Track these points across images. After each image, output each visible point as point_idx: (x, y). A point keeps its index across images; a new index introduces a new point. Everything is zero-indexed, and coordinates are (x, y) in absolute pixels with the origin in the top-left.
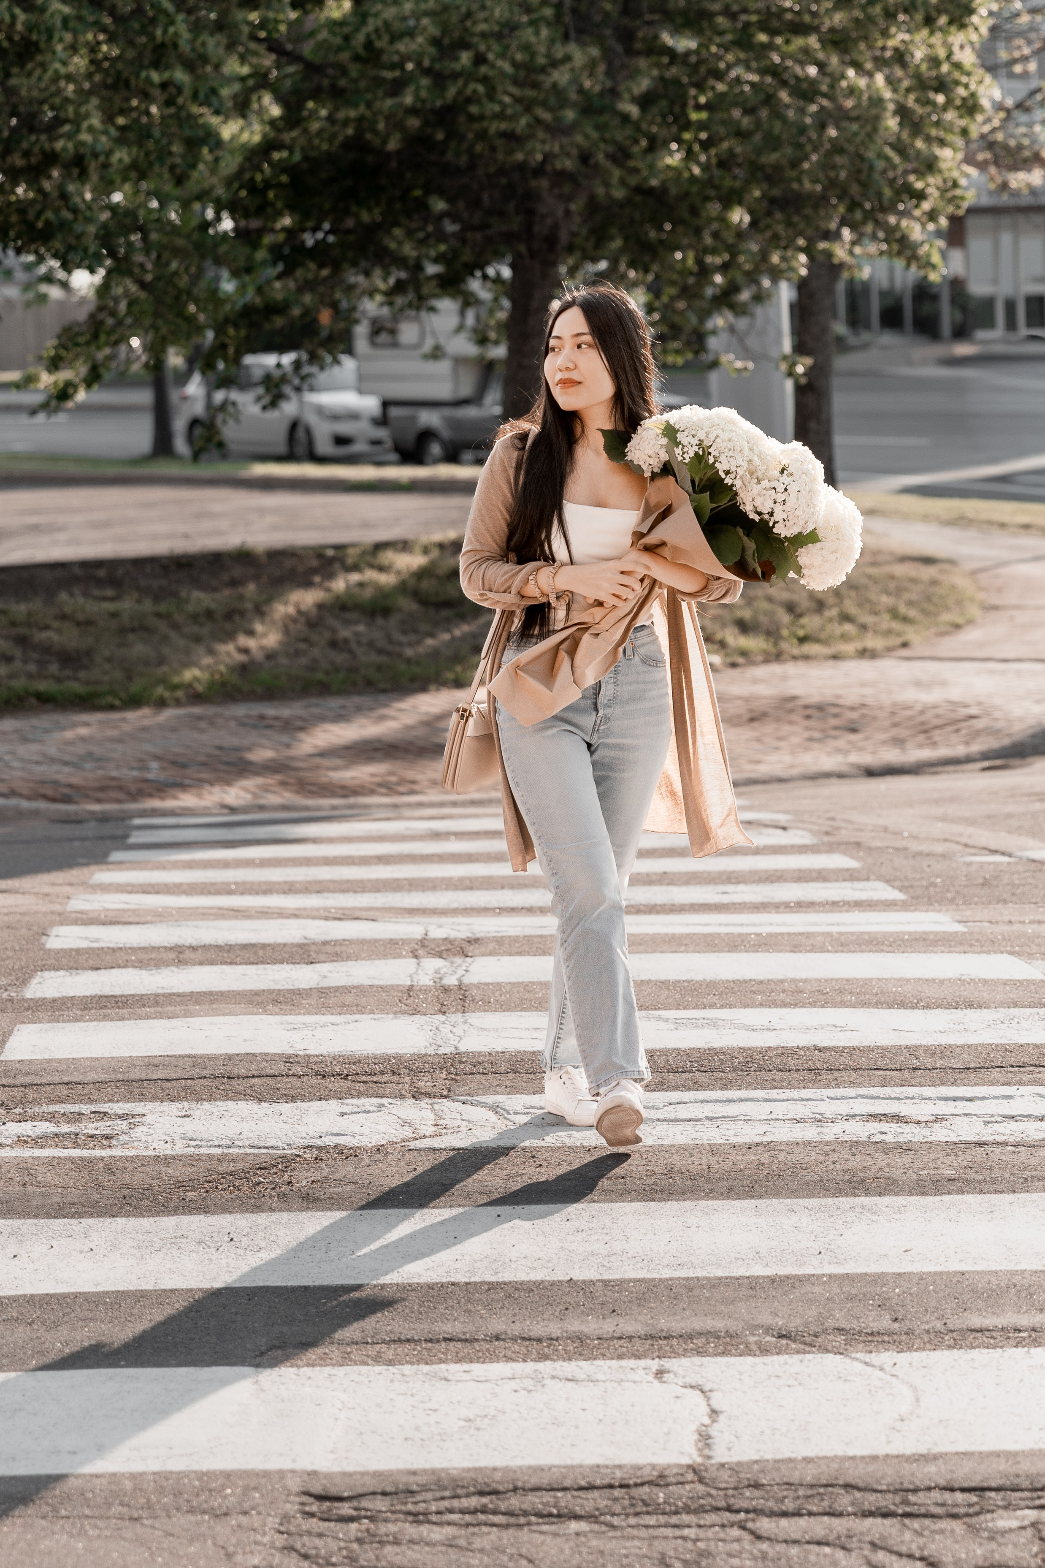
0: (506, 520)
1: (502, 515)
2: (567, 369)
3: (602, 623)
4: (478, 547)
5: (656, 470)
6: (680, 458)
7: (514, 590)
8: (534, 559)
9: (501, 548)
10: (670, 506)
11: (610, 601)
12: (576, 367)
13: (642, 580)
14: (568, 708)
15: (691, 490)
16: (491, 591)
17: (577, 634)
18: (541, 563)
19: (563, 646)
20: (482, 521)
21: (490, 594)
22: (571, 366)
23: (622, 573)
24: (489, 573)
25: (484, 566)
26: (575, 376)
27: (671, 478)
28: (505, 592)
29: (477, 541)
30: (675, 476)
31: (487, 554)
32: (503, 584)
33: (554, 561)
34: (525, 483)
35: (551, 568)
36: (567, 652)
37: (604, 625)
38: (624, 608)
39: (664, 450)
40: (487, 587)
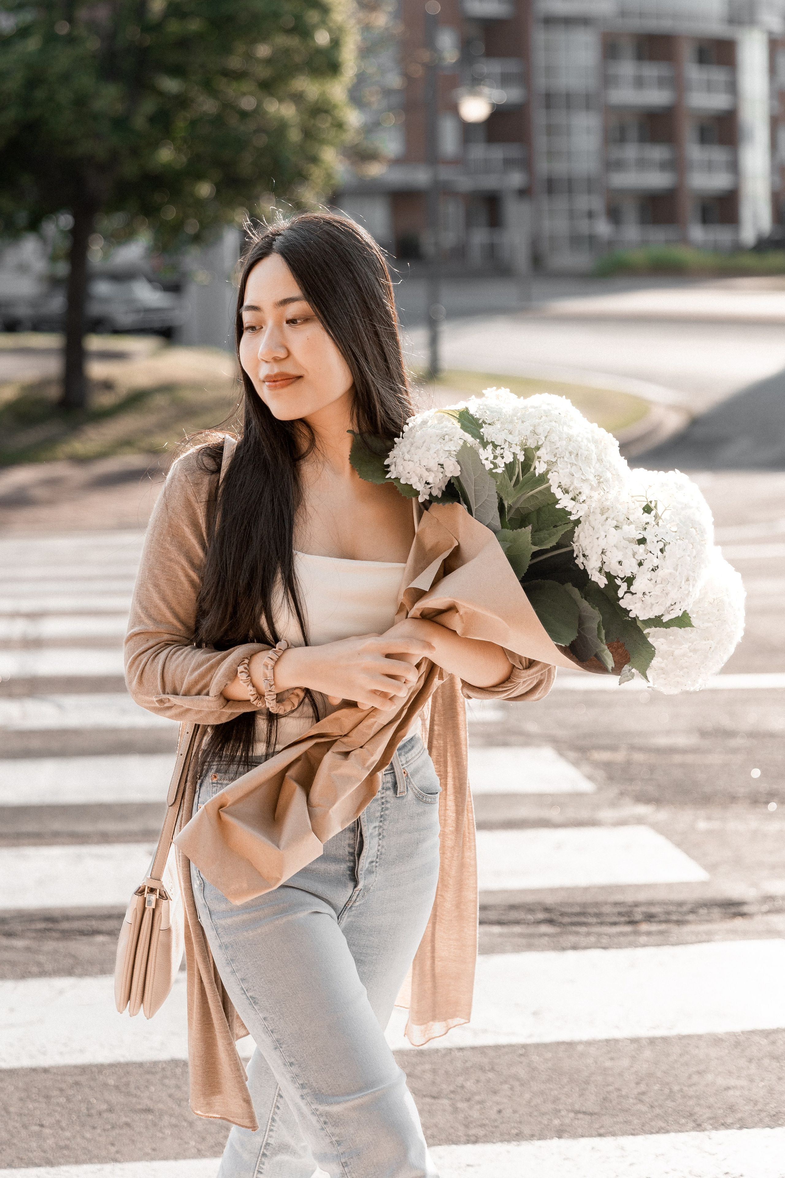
0: (192, 582)
1: (187, 576)
2: (276, 360)
3: (354, 734)
4: (151, 627)
5: (436, 492)
6: (489, 466)
7: (214, 690)
8: (245, 641)
9: (188, 628)
10: (458, 549)
11: (365, 703)
12: (289, 354)
13: (418, 666)
14: (305, 872)
15: (497, 523)
16: (175, 693)
17: (316, 753)
18: (255, 646)
19: (291, 773)
20: (156, 586)
21: (174, 700)
22: (282, 354)
23: (388, 656)
24: (171, 666)
25: (163, 656)
26: (289, 369)
27: (462, 508)
28: (199, 693)
29: (150, 616)
30: (467, 502)
31: (166, 637)
32: (196, 682)
33: (277, 640)
34: (223, 528)
35: (270, 653)
36: (298, 781)
37: (356, 737)
38: (390, 711)
39: (454, 460)
40: (169, 689)
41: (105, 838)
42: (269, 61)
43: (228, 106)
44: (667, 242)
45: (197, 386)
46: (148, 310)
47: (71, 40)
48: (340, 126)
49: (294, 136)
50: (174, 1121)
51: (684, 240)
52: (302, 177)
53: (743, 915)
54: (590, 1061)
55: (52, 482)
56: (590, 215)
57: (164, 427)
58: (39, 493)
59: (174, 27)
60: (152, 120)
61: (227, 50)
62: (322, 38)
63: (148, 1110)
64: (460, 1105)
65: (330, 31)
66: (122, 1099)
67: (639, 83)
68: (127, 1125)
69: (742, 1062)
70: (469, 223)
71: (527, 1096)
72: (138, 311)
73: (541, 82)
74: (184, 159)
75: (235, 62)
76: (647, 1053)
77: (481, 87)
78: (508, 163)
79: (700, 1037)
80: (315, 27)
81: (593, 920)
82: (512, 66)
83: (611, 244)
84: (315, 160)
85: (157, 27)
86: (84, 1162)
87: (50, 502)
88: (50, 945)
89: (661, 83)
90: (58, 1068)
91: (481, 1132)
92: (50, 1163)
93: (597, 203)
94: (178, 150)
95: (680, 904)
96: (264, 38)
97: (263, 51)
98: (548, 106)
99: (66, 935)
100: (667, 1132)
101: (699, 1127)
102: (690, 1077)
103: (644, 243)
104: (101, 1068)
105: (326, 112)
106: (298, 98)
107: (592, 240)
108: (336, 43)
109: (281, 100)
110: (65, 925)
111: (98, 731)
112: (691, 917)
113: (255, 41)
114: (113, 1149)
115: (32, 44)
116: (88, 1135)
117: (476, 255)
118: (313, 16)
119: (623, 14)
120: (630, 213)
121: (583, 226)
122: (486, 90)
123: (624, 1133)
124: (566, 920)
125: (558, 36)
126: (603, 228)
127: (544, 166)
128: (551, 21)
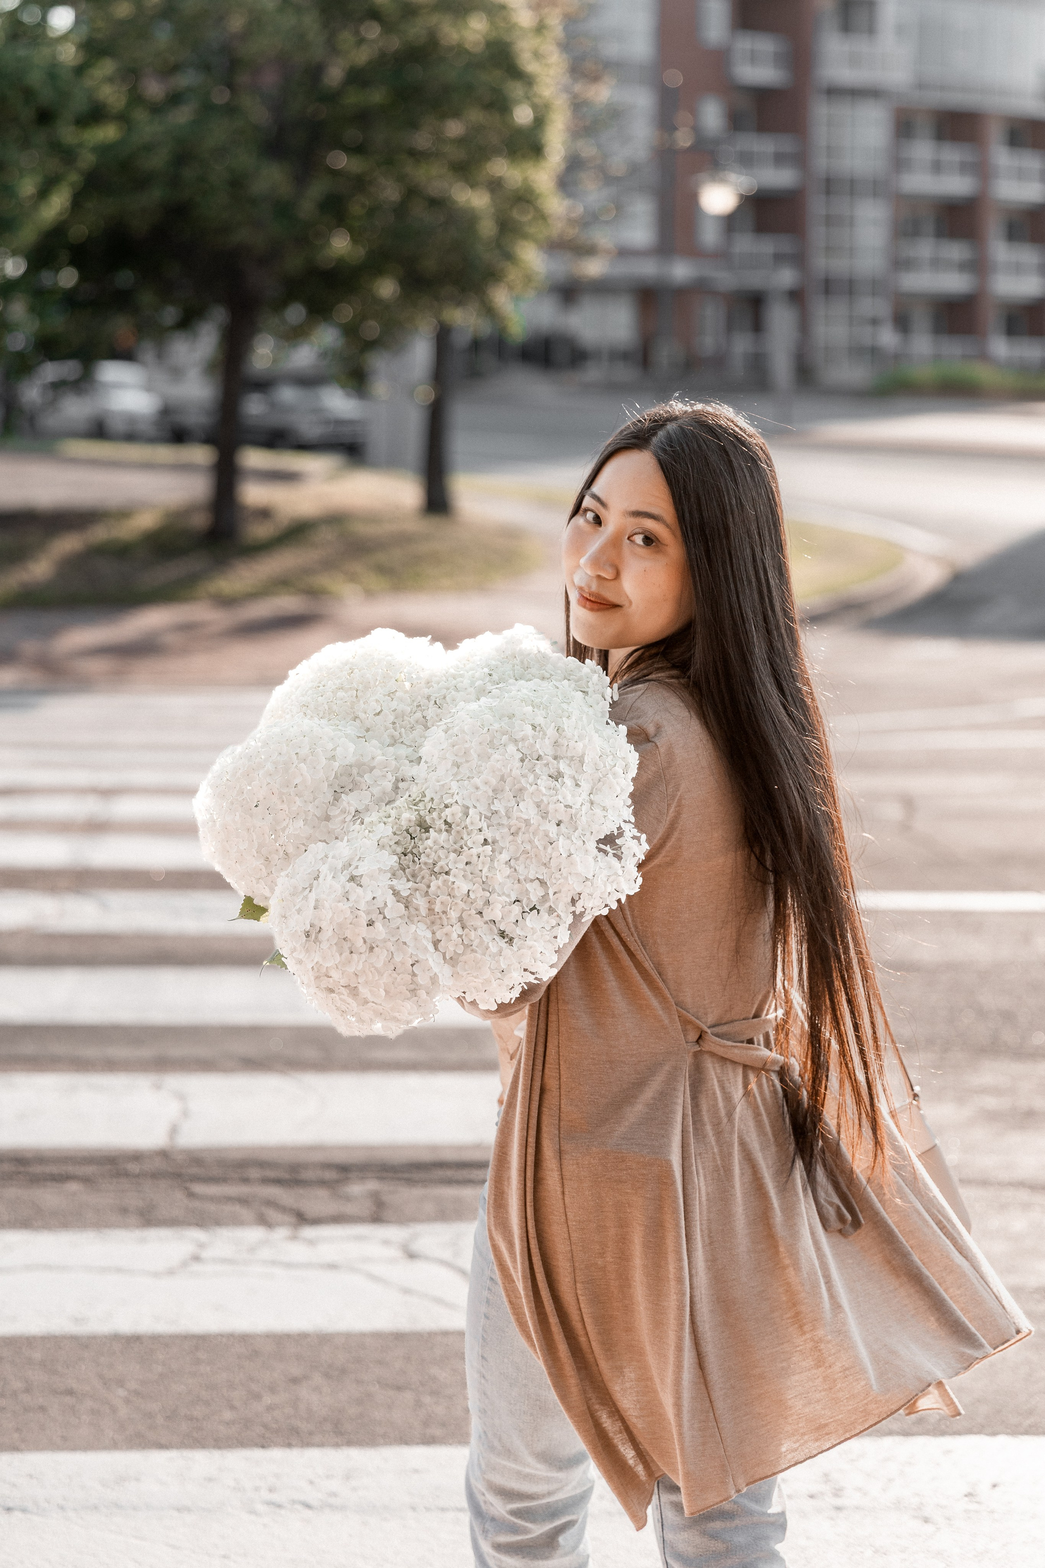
41: (111, 1066)
42: (461, 141)
43: (412, 192)
44: (964, 357)
45: (372, 517)
46: (339, 422)
47: (231, 110)
48: (542, 217)
49: (487, 228)
50: (95, 1405)
51: (984, 356)
52: (493, 276)
55: (187, 628)
56: (875, 322)
57: (329, 565)
58: (170, 639)
59: (354, 99)
60: (322, 206)
61: (414, 125)
62: (523, 115)
63: (70, 1392)
64: (427, 1399)
65: (535, 107)
66: (44, 1377)
67: (937, 167)
68: (42, 1409)
70: (730, 327)
72: (328, 422)
73: (821, 163)
74: (361, 252)
75: (422, 140)
77: (726, 172)
78: (779, 259)
80: (518, 102)
82: (785, 144)
83: (897, 357)
84: (509, 257)
85: (331, 97)
87: (184, 651)
89: (964, 168)
91: (438, 1432)
93: (881, 308)
94: (355, 240)
96: (456, 114)
97: (454, 128)
98: (828, 192)
99: (36, 1180)
103: (937, 357)
104: (30, 1341)
105: (528, 202)
106: (495, 185)
107: (874, 352)
108: (539, 122)
109: (473, 186)
110: (38, 1169)
111: (140, 937)
113: (444, 116)
114: (17, 1436)
115: (183, 116)
118: (516, 89)
119: (921, 86)
120: (921, 320)
121: (866, 335)
122: (733, 177)
125: (843, 110)
126: (888, 338)
127: (820, 263)
128: (835, 92)
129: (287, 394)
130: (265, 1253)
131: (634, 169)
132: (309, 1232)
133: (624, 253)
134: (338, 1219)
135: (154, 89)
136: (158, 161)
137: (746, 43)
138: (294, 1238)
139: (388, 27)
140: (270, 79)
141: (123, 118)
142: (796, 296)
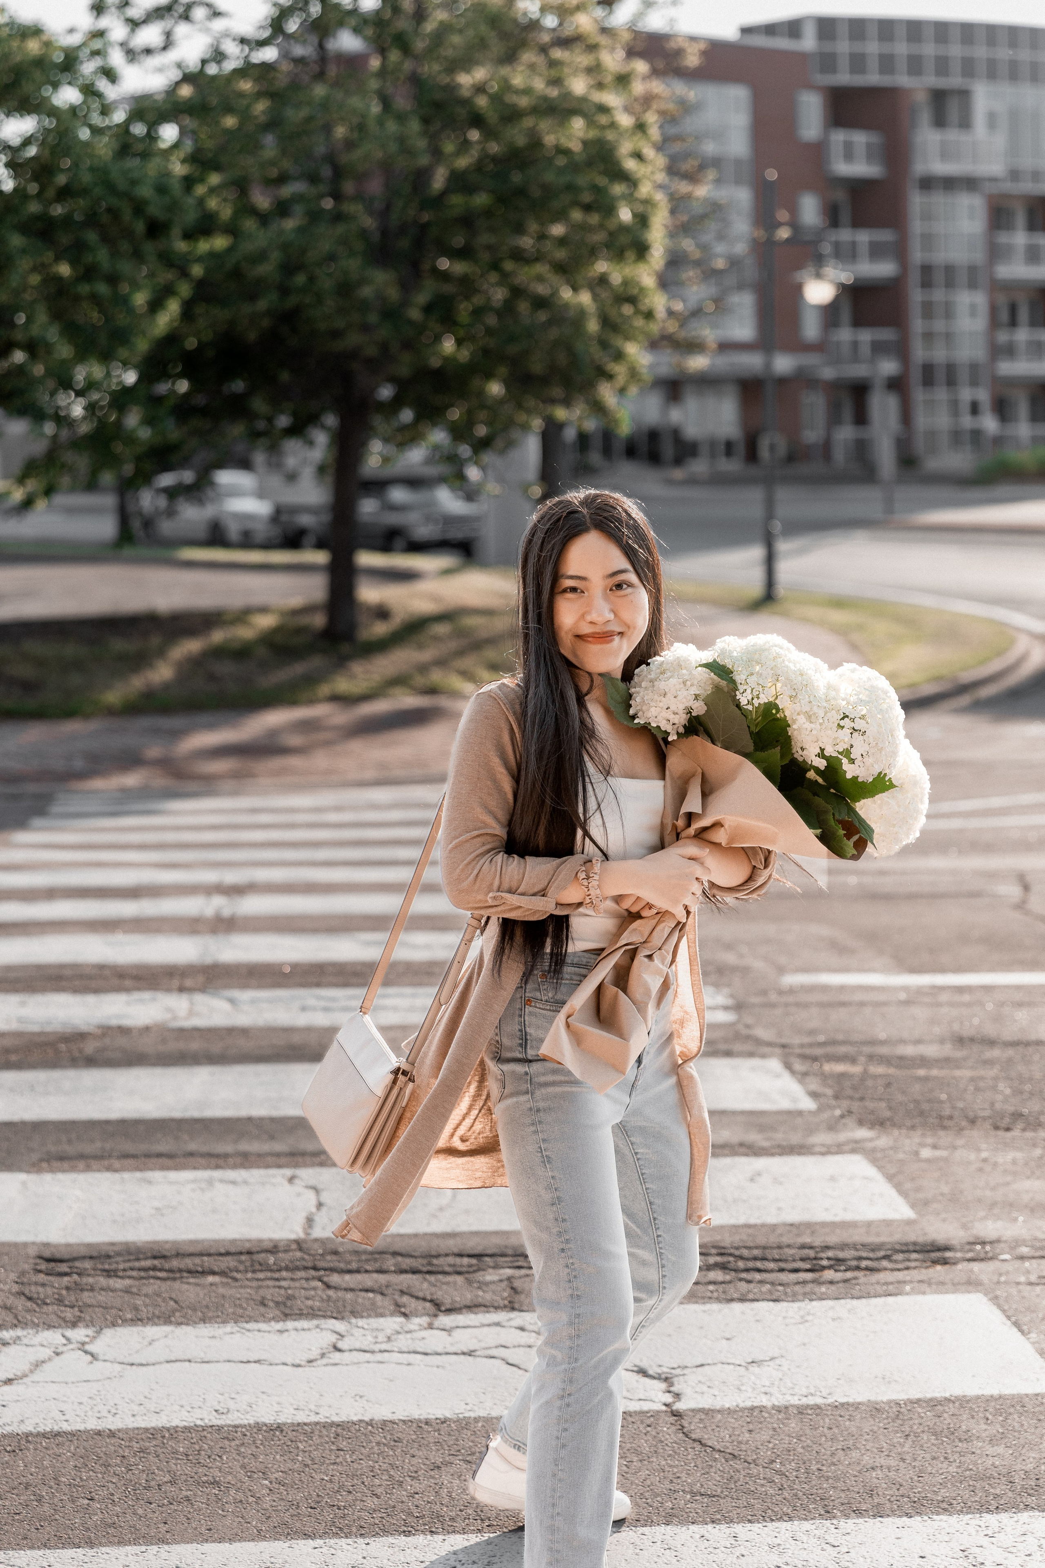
16: (512, 893)
28: (536, 894)
40: (505, 887)
41: (246, 1160)
42: (562, 242)
43: (517, 292)
47: (338, 217)
48: (647, 314)
49: (593, 326)
50: (239, 1497)
52: (603, 375)
53: (945, 1262)
54: (725, 1434)
55: (307, 726)
56: (975, 408)
58: (290, 739)
59: (457, 202)
60: (428, 309)
61: (519, 229)
62: (625, 215)
63: (215, 1483)
65: (636, 206)
66: (188, 1470)
67: (1033, 255)
68: (188, 1499)
69: (898, 1438)
70: (834, 419)
71: (644, 1473)
72: (437, 521)
73: (917, 256)
74: (466, 353)
75: (526, 242)
76: (793, 1425)
77: (825, 268)
78: (879, 348)
79: (856, 1406)
80: (617, 202)
81: (771, 1265)
82: (885, 236)
83: (998, 441)
84: (617, 356)
85: (437, 202)
86: (129, 1543)
87: (302, 751)
88: (152, 1287)
90: (126, 1431)
92: (91, 1544)
93: (983, 396)
94: (461, 342)
95: (874, 1248)
96: (560, 216)
97: (557, 230)
98: (926, 282)
99: (175, 1274)
100: (791, 1519)
101: (828, 1514)
102: (833, 1454)
103: (1037, 440)
104: (173, 1432)
106: (596, 284)
107: (976, 436)
108: (642, 220)
109: (576, 287)
110: (175, 1263)
112: (885, 1263)
113: (549, 219)
114: (163, 1528)
115: (293, 223)
116: (140, 1511)
117: (839, 455)
119: (1014, 175)
120: (1022, 408)
121: (967, 422)
122: (831, 271)
123: (742, 1520)
124: (741, 1264)
125: (938, 199)
126: (990, 424)
127: (919, 353)
128: (928, 183)
129: (398, 495)
130: (403, 1342)
131: (734, 262)
132: (445, 1320)
133: (725, 347)
134: (472, 1307)
135: (262, 200)
136: (266, 269)
137: (839, 137)
138: (430, 1326)
139: (489, 133)
140: (375, 187)
141: (232, 230)
142: (897, 385)
